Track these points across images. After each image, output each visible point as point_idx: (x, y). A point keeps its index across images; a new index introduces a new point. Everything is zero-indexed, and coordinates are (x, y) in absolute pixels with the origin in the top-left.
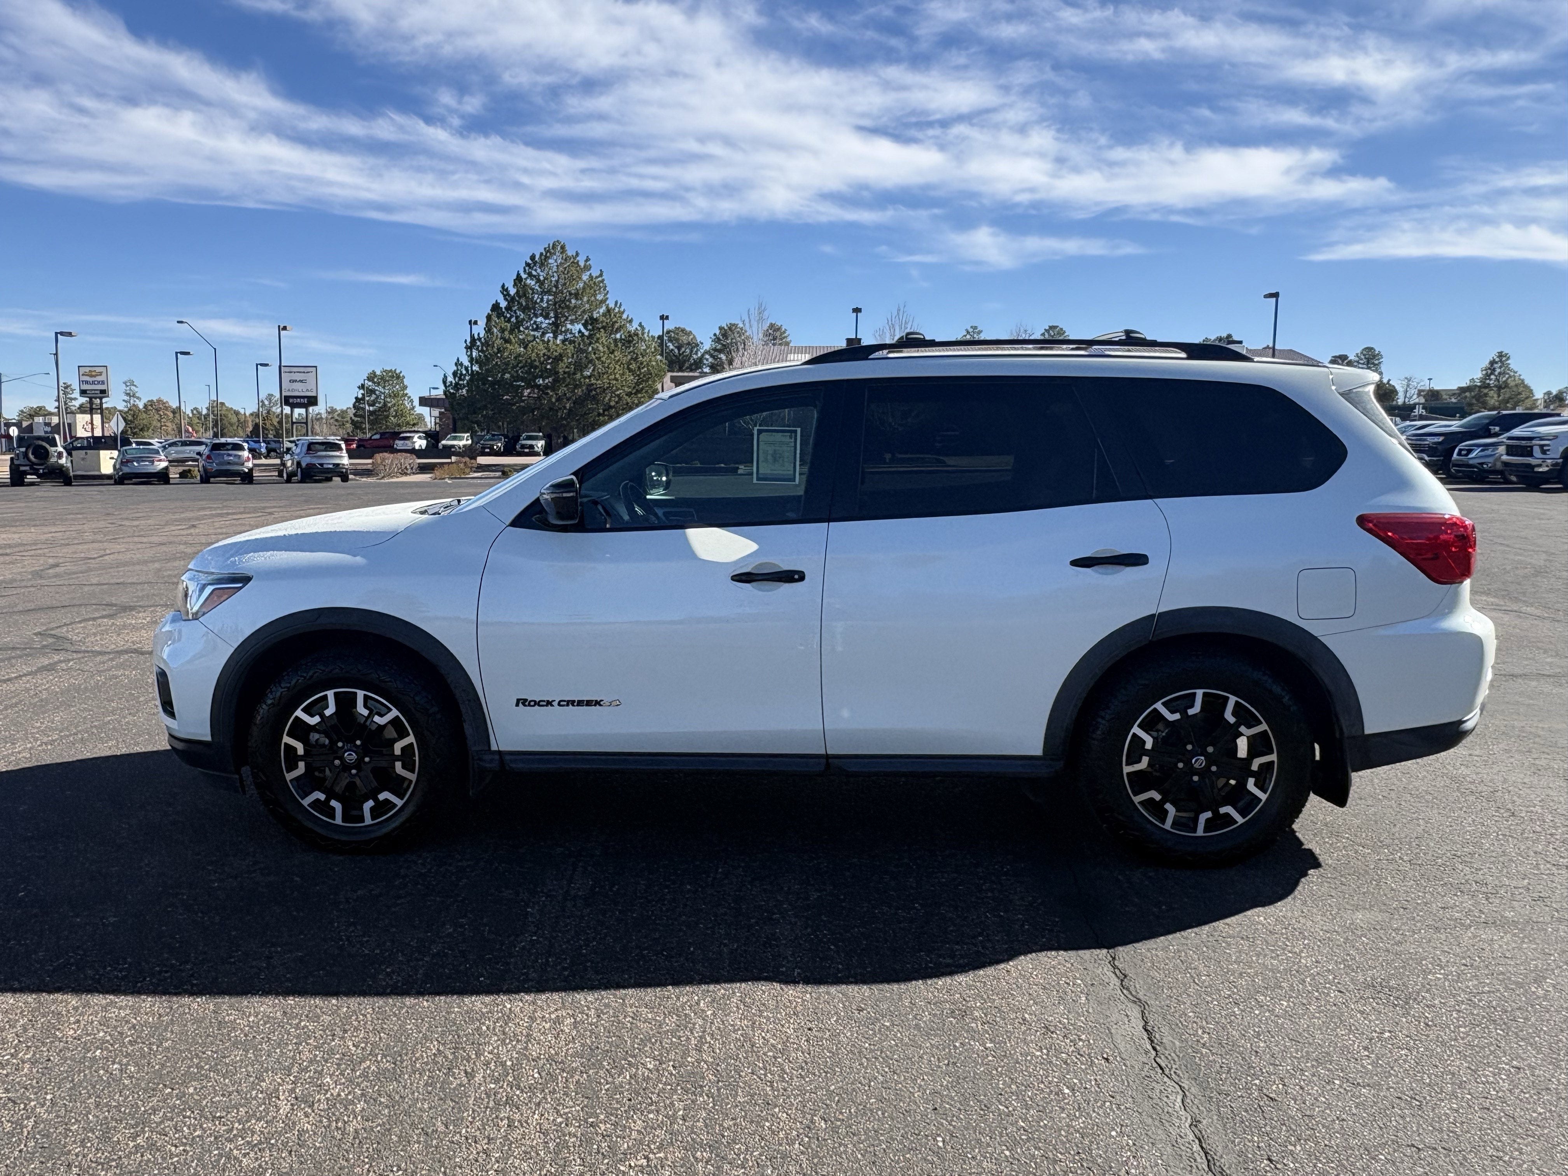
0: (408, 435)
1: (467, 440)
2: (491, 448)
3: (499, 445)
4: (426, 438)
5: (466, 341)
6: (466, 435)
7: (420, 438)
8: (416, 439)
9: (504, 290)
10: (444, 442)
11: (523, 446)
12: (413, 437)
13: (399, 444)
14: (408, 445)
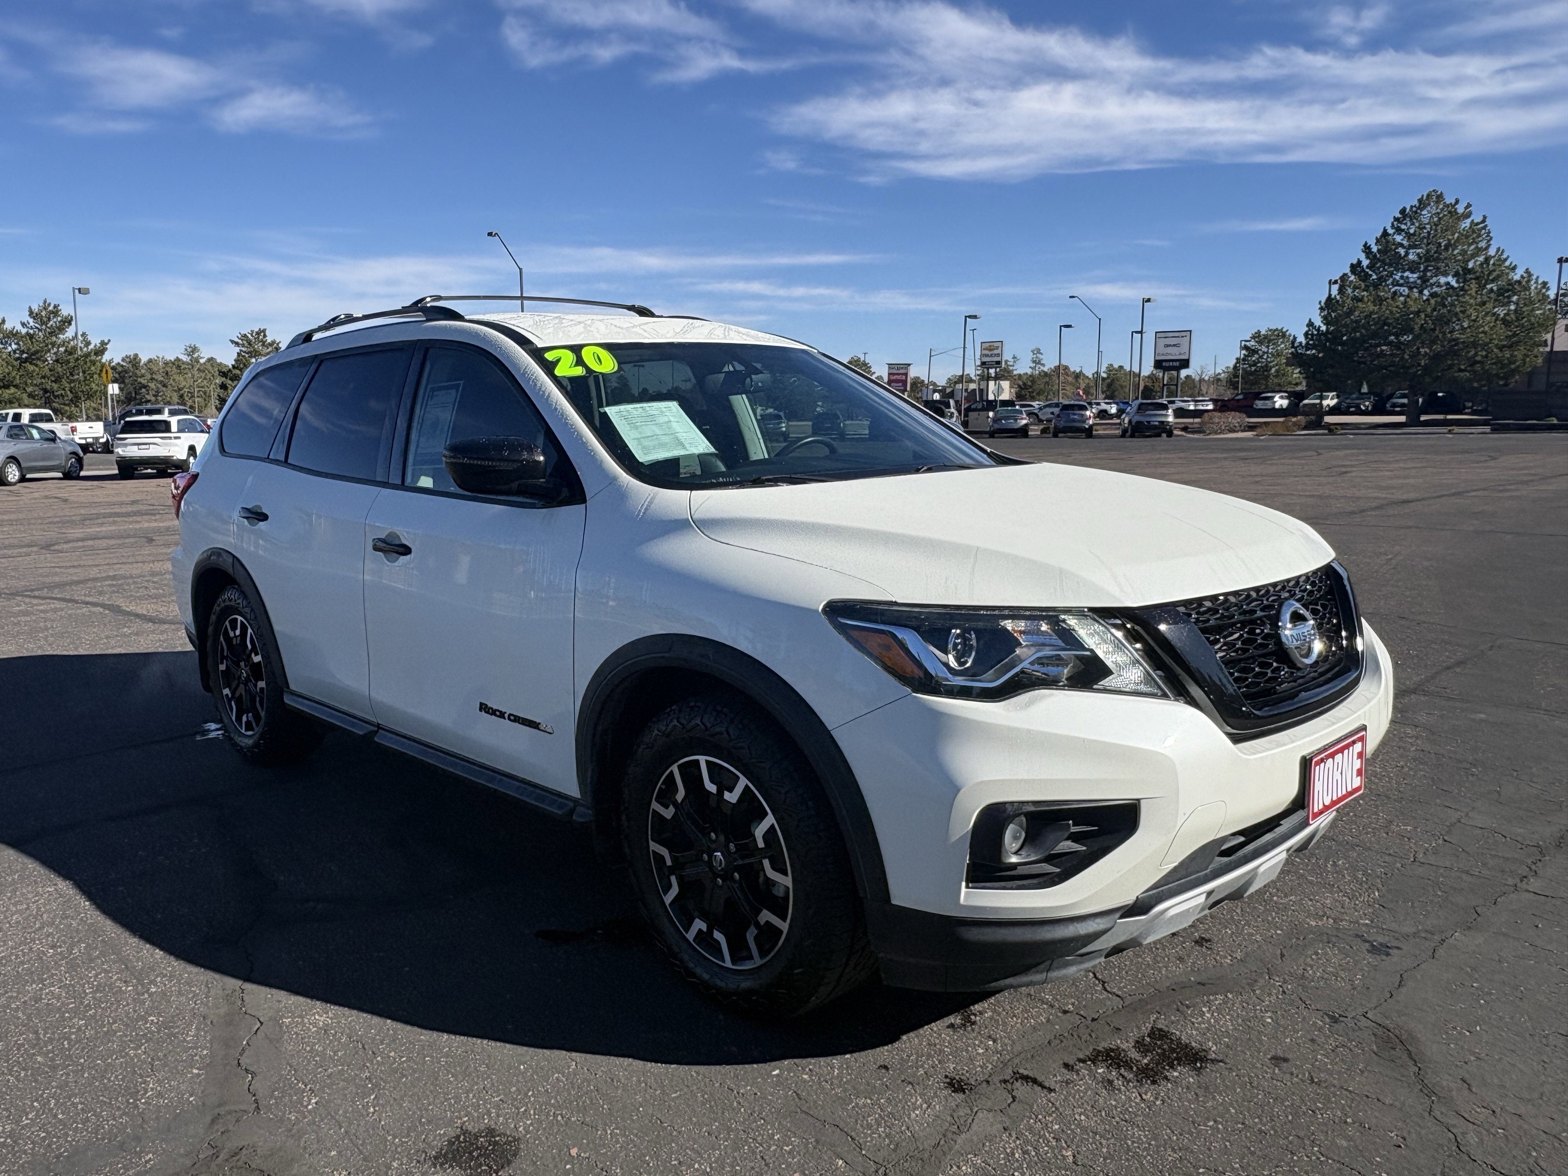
0: (1269, 395)
1: (1332, 399)
2: (1358, 406)
3: (1367, 404)
4: (1287, 398)
5: (1320, 302)
6: (1331, 394)
7: (1282, 397)
8: (1276, 399)
9: (1367, 249)
10: (1306, 402)
11: (1394, 405)
12: (1273, 397)
13: (1259, 404)
14: (1268, 405)
